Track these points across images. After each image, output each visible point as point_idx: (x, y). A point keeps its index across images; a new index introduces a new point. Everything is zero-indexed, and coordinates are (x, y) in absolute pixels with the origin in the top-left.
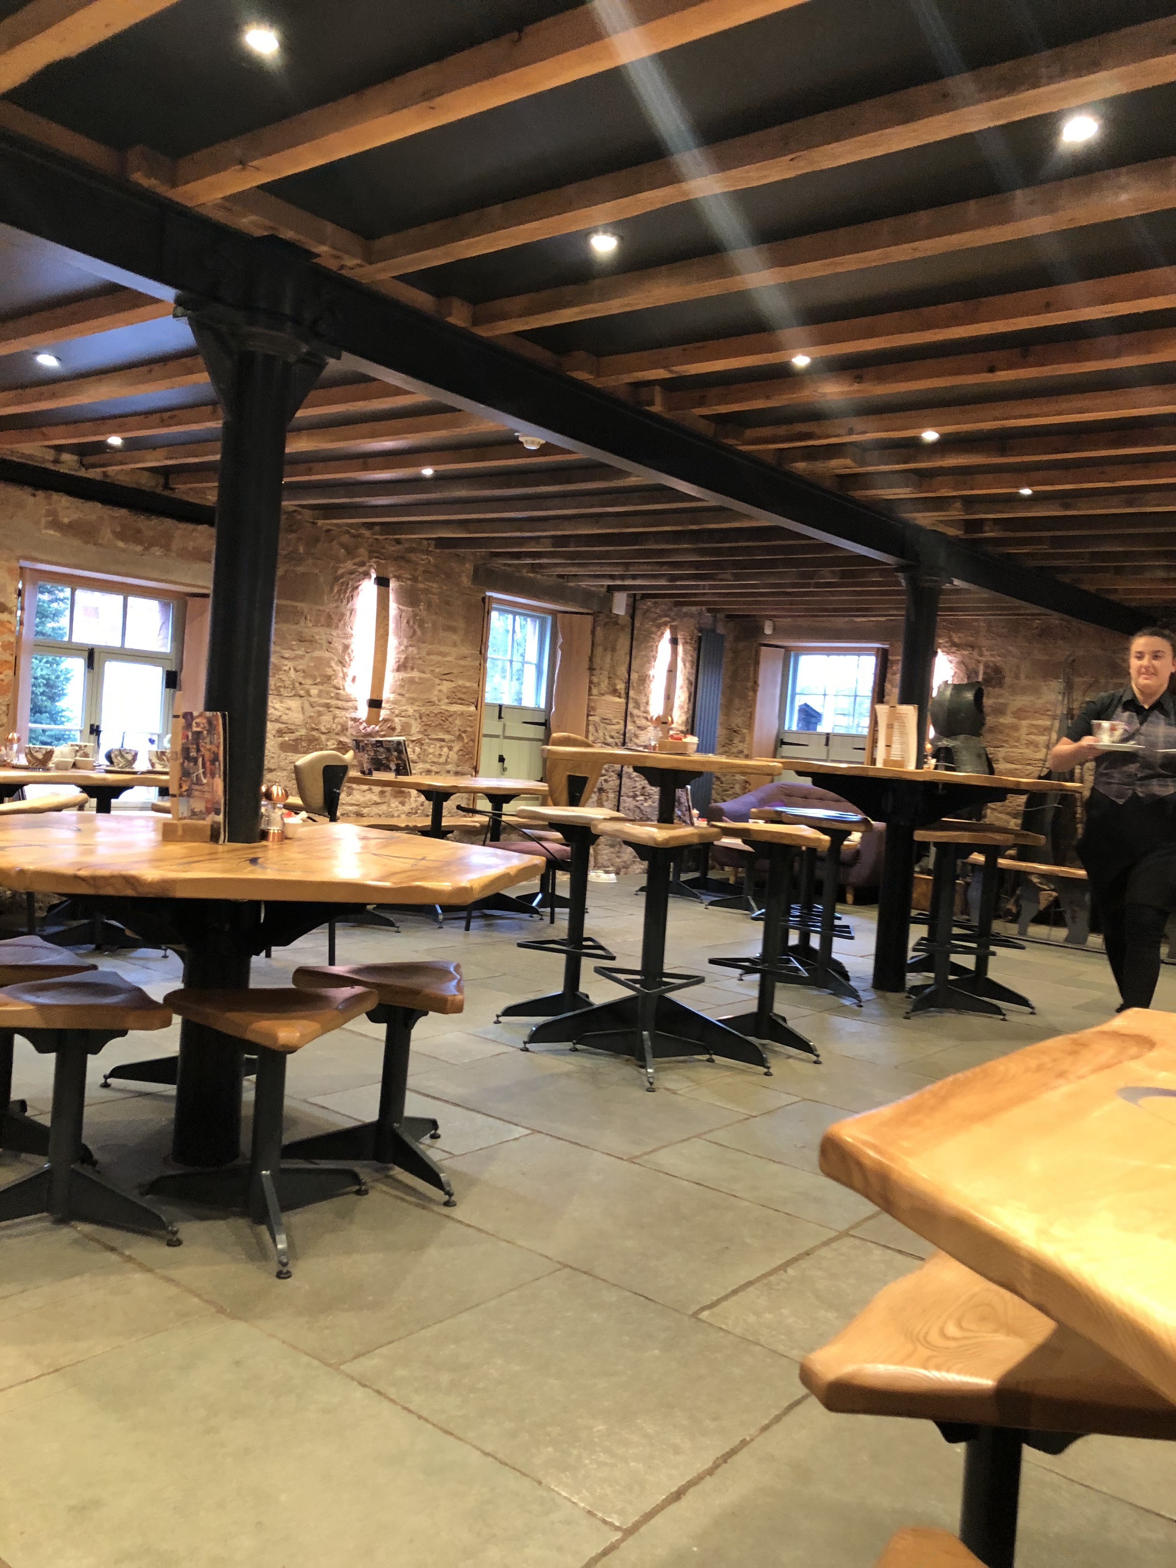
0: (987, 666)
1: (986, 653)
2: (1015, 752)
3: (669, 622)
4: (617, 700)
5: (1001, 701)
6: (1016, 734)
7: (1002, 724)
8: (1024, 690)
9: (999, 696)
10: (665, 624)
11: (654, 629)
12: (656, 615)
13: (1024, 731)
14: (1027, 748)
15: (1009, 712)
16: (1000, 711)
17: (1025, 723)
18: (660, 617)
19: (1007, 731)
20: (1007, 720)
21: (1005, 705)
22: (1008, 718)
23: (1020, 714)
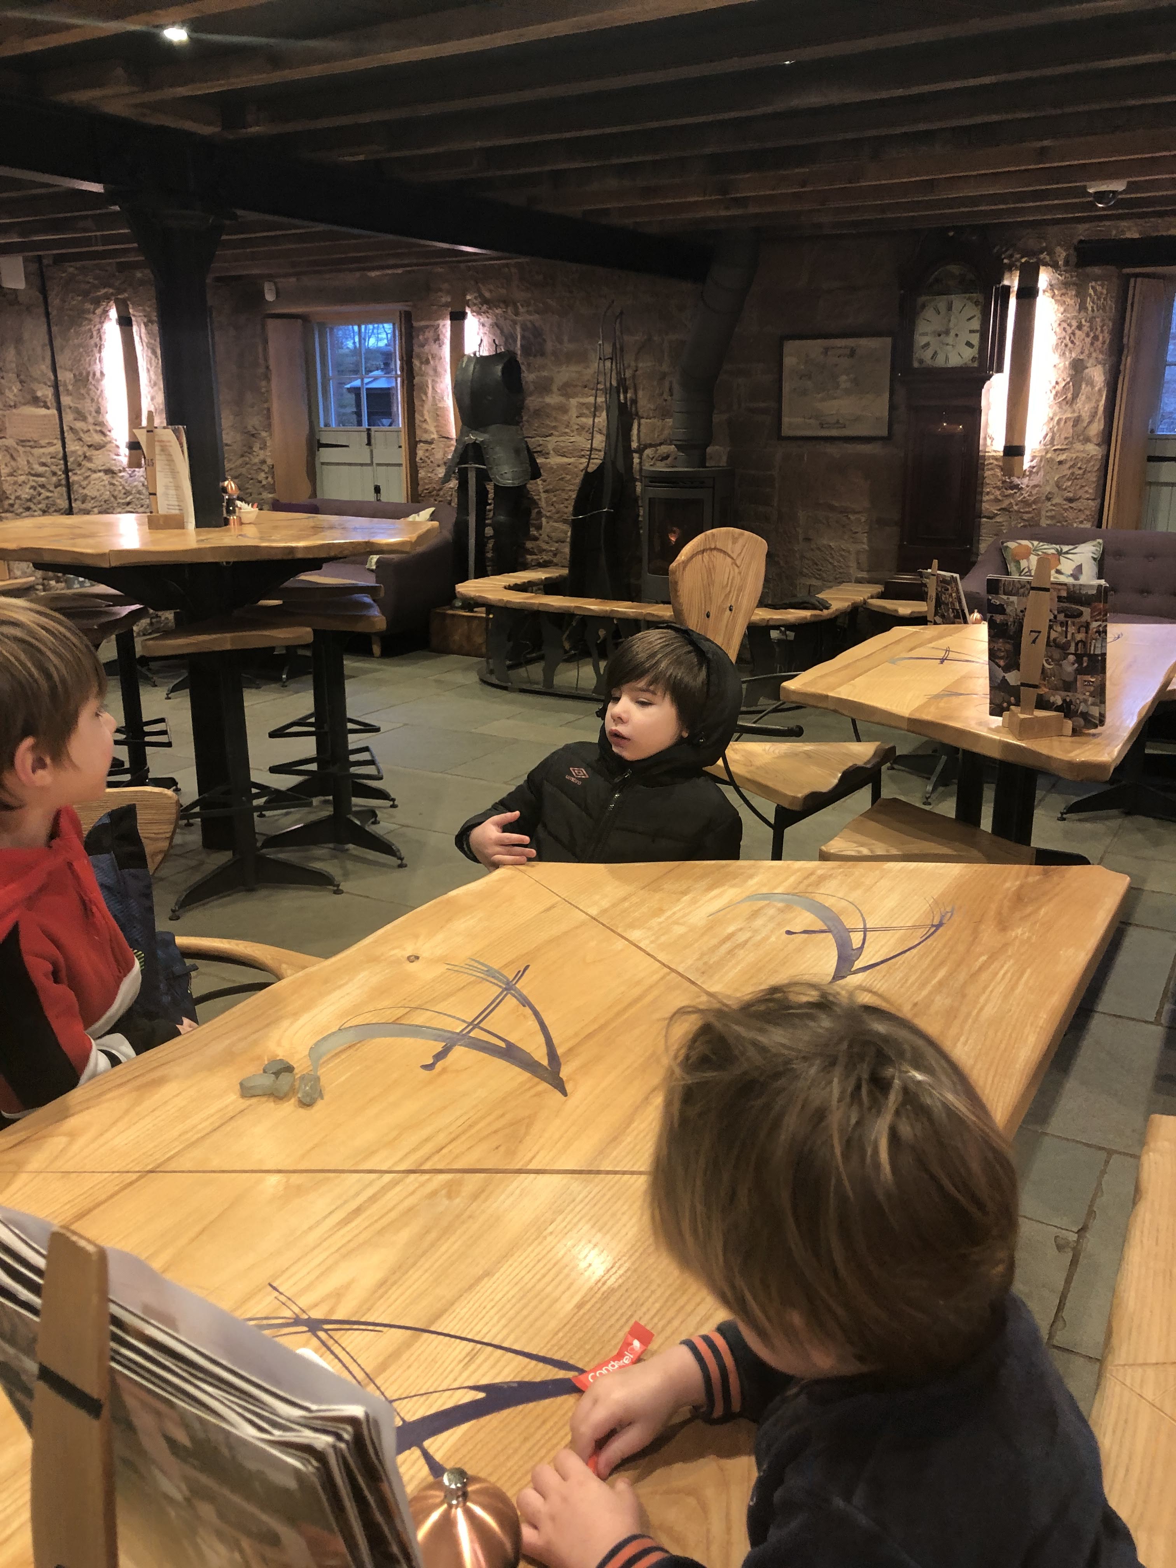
0: (524, 329)
1: (521, 310)
2: (565, 441)
3: (112, 294)
4: (43, 411)
5: (545, 373)
6: (566, 418)
7: (548, 405)
8: (569, 358)
9: (543, 367)
10: (107, 298)
11: (88, 306)
12: (87, 287)
13: (574, 413)
14: (580, 435)
15: (555, 388)
16: (544, 387)
17: (573, 402)
18: (97, 288)
19: (554, 414)
20: (553, 399)
21: (551, 380)
22: (554, 396)
23: (567, 390)
